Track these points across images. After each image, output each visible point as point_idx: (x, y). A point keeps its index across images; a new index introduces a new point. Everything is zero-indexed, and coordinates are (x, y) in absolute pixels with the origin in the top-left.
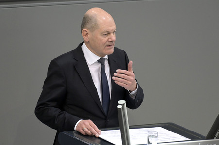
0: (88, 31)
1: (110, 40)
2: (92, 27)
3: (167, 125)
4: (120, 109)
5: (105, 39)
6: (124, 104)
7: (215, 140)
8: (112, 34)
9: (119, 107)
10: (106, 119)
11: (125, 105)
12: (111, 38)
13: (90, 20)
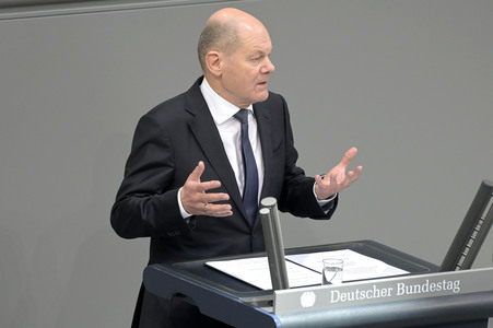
0: (220, 54)
1: (264, 70)
2: (228, 44)
3: (361, 244)
4: (266, 215)
5: (256, 68)
6: (273, 206)
7: (457, 272)
8: (267, 59)
9: (264, 211)
10: (250, 234)
11: (276, 207)
12: (265, 67)
13: (225, 30)
